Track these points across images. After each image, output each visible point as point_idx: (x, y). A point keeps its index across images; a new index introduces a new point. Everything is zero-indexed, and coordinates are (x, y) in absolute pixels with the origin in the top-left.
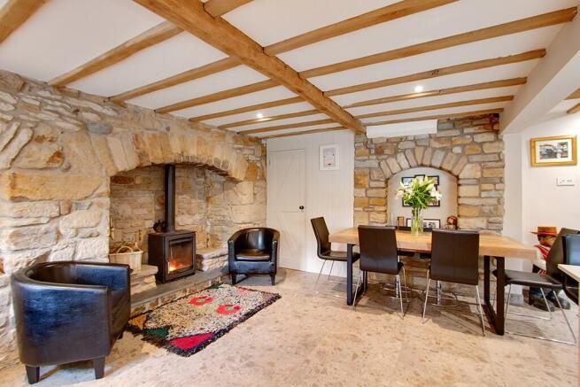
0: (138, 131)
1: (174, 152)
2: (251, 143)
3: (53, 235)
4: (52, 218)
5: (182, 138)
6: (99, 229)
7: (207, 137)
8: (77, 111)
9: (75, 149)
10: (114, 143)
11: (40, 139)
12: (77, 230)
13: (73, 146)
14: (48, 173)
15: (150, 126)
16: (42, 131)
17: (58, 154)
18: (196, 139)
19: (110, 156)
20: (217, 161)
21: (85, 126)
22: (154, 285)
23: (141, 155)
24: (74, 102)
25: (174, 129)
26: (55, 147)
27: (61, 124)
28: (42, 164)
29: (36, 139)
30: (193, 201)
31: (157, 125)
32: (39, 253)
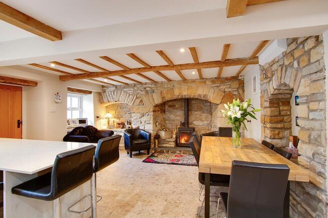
0: (162, 90)
1: (176, 94)
2: (226, 82)
3: (140, 122)
4: (140, 118)
5: (180, 88)
6: (150, 122)
7: (193, 85)
8: (145, 88)
9: (145, 99)
10: (155, 95)
11: (138, 98)
12: (145, 122)
13: (144, 98)
14: (139, 106)
15: (166, 87)
16: (138, 96)
17: (141, 101)
18: (186, 87)
19: (153, 99)
20: (199, 95)
21: (147, 92)
22: (173, 146)
23: (163, 98)
24: (145, 86)
25: (176, 85)
26: (140, 99)
27: (142, 93)
28: (138, 104)
29: (137, 98)
30: (203, 114)
31: (169, 86)
32: (137, 126)
